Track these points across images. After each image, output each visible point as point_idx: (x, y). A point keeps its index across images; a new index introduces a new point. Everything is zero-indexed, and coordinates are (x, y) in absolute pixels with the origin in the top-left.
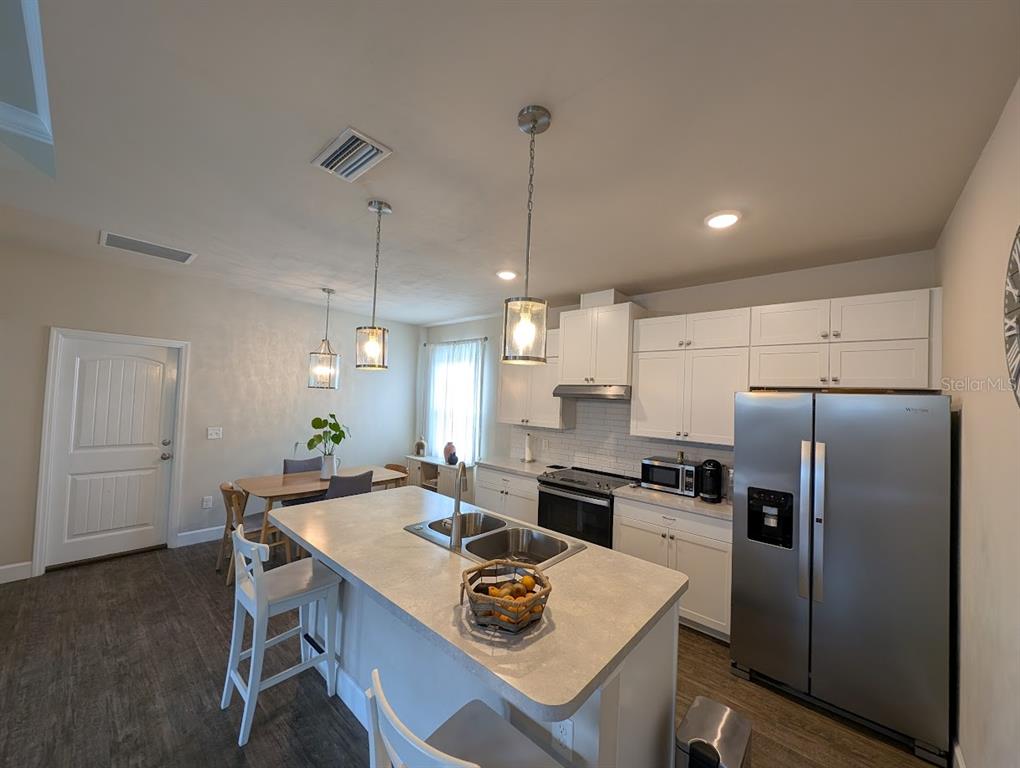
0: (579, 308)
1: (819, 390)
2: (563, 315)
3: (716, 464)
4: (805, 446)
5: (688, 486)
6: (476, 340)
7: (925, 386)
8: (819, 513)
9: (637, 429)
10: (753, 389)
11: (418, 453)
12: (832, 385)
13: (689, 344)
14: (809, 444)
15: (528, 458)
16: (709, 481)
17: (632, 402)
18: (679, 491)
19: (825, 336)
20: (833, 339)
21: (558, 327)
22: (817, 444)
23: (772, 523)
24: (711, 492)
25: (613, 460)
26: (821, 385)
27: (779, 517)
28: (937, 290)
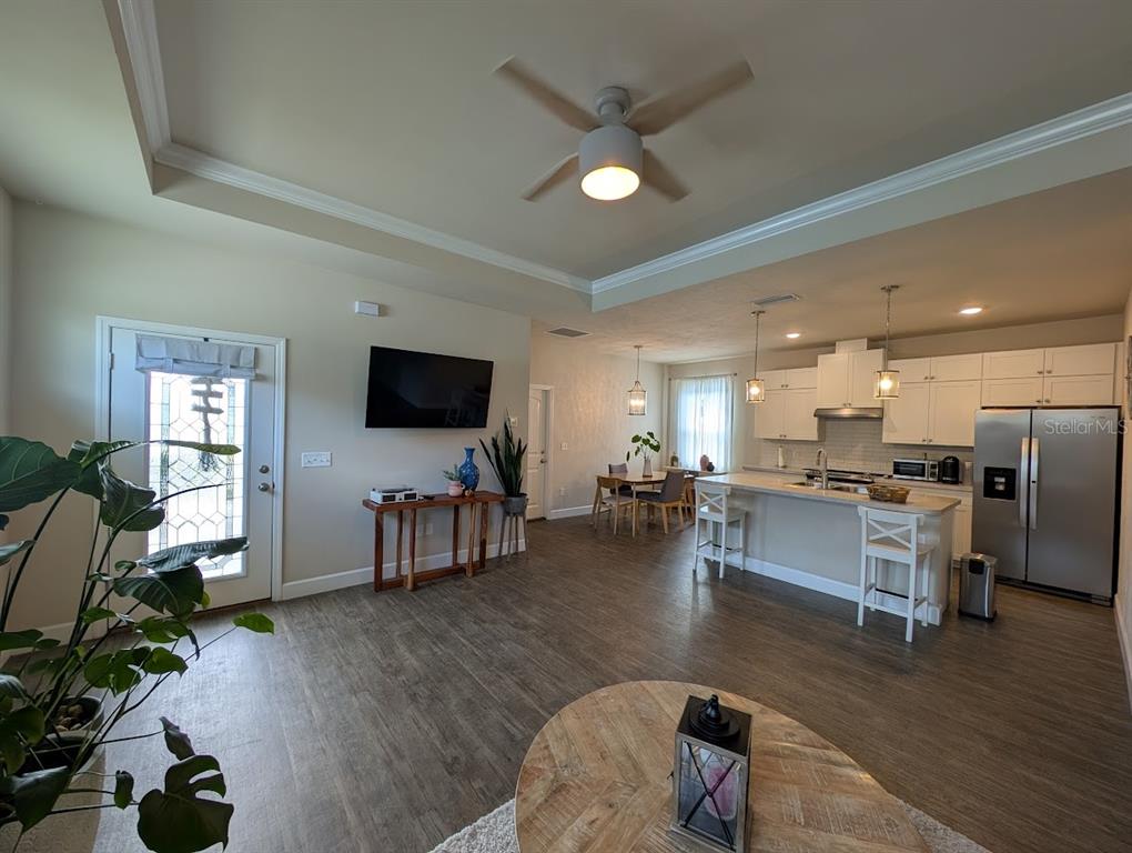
0: (834, 352)
1: (1035, 408)
2: (820, 357)
3: (955, 459)
4: (1025, 442)
5: (933, 475)
6: (725, 375)
7: (1110, 404)
8: (1034, 477)
9: (887, 438)
10: (984, 408)
11: (672, 465)
12: (1045, 404)
13: (932, 378)
14: (1028, 439)
15: (781, 464)
16: (949, 471)
17: (884, 420)
18: (925, 479)
19: (1040, 373)
20: (1046, 374)
21: (816, 365)
22: (1033, 440)
23: (1001, 488)
24: (952, 477)
25: (861, 463)
26: (1036, 404)
27: (1006, 484)
28: (1121, 343)
